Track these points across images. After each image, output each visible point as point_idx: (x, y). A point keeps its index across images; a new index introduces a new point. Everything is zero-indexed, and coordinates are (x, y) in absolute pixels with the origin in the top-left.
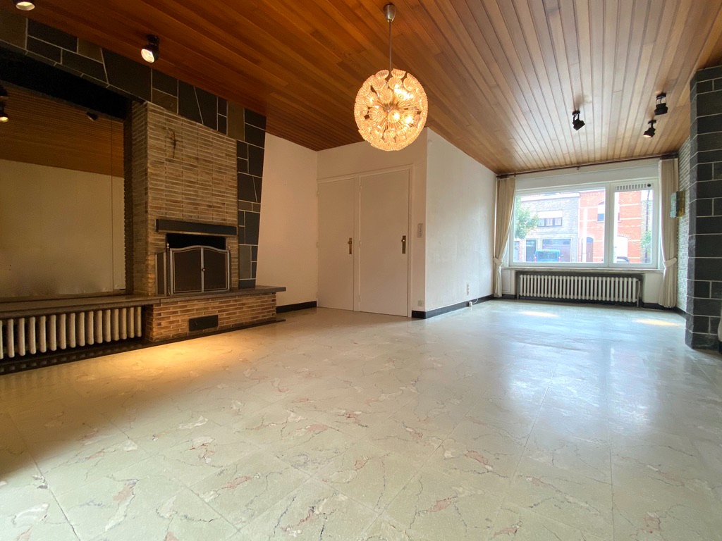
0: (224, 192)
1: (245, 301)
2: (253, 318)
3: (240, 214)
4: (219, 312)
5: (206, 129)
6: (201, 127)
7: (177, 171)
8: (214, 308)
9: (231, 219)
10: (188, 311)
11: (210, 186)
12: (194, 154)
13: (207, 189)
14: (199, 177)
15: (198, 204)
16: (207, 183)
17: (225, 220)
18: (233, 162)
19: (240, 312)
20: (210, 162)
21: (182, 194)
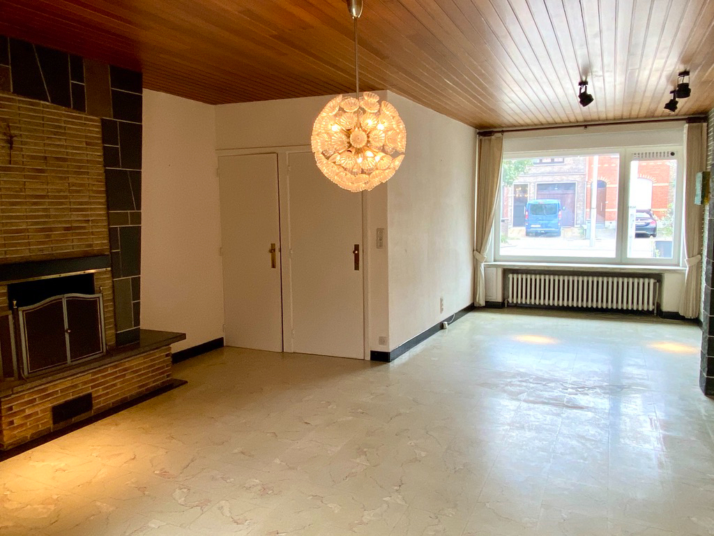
0: (86, 203)
1: (127, 365)
2: (140, 387)
3: (112, 233)
4: (93, 387)
5: (55, 108)
6: (48, 107)
7: (17, 183)
8: (85, 383)
9: (100, 242)
10: (48, 395)
11: (66, 197)
12: (39, 151)
13: (62, 203)
14: (50, 187)
15: (50, 230)
16: (62, 194)
17: (90, 246)
18: (97, 154)
19: (123, 382)
20: (65, 160)
21: (27, 217)
